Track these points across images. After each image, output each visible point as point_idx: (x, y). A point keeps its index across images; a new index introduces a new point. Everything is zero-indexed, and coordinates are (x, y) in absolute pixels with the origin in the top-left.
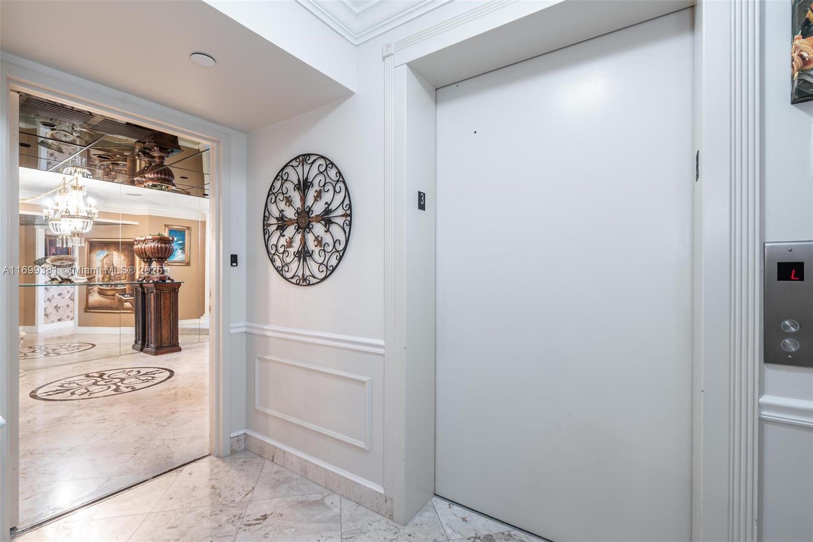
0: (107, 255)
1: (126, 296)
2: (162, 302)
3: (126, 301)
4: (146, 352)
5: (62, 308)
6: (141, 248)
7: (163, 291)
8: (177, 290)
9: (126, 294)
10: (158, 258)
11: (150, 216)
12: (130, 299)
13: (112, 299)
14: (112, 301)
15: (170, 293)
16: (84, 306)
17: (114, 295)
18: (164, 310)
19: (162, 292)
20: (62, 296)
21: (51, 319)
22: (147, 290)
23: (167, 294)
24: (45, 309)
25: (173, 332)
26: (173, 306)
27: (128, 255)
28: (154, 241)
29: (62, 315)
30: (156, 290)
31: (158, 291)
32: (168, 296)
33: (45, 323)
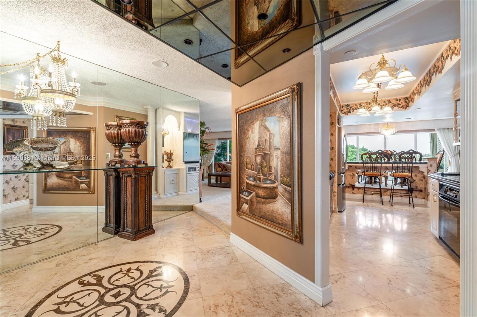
0: (65, 142)
1: (82, 178)
2: (139, 186)
3: (82, 183)
4: (121, 236)
5: (18, 189)
6: (114, 133)
7: (141, 175)
8: (151, 174)
9: (82, 177)
10: (134, 143)
11: (104, 107)
12: (86, 181)
13: (69, 181)
14: (70, 183)
15: (145, 177)
16: (42, 188)
17: (71, 178)
18: (140, 195)
19: (139, 176)
20: (19, 178)
21: (9, 199)
22: (123, 174)
23: (143, 178)
24: (4, 190)
25: (148, 215)
26: (147, 189)
27: (83, 142)
28: (131, 125)
29: (19, 195)
30: (135, 174)
31: (136, 175)
32: (144, 180)
33: (3, 203)
